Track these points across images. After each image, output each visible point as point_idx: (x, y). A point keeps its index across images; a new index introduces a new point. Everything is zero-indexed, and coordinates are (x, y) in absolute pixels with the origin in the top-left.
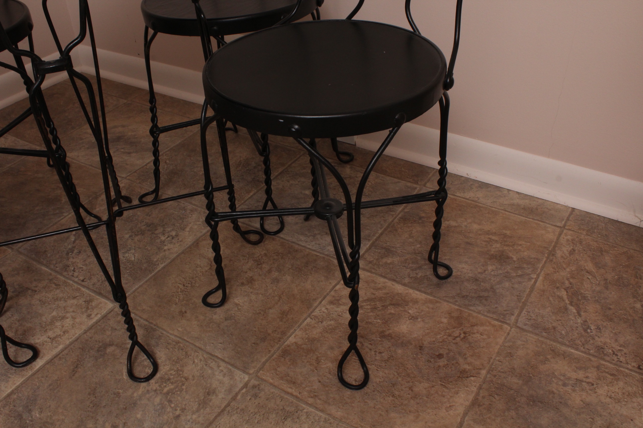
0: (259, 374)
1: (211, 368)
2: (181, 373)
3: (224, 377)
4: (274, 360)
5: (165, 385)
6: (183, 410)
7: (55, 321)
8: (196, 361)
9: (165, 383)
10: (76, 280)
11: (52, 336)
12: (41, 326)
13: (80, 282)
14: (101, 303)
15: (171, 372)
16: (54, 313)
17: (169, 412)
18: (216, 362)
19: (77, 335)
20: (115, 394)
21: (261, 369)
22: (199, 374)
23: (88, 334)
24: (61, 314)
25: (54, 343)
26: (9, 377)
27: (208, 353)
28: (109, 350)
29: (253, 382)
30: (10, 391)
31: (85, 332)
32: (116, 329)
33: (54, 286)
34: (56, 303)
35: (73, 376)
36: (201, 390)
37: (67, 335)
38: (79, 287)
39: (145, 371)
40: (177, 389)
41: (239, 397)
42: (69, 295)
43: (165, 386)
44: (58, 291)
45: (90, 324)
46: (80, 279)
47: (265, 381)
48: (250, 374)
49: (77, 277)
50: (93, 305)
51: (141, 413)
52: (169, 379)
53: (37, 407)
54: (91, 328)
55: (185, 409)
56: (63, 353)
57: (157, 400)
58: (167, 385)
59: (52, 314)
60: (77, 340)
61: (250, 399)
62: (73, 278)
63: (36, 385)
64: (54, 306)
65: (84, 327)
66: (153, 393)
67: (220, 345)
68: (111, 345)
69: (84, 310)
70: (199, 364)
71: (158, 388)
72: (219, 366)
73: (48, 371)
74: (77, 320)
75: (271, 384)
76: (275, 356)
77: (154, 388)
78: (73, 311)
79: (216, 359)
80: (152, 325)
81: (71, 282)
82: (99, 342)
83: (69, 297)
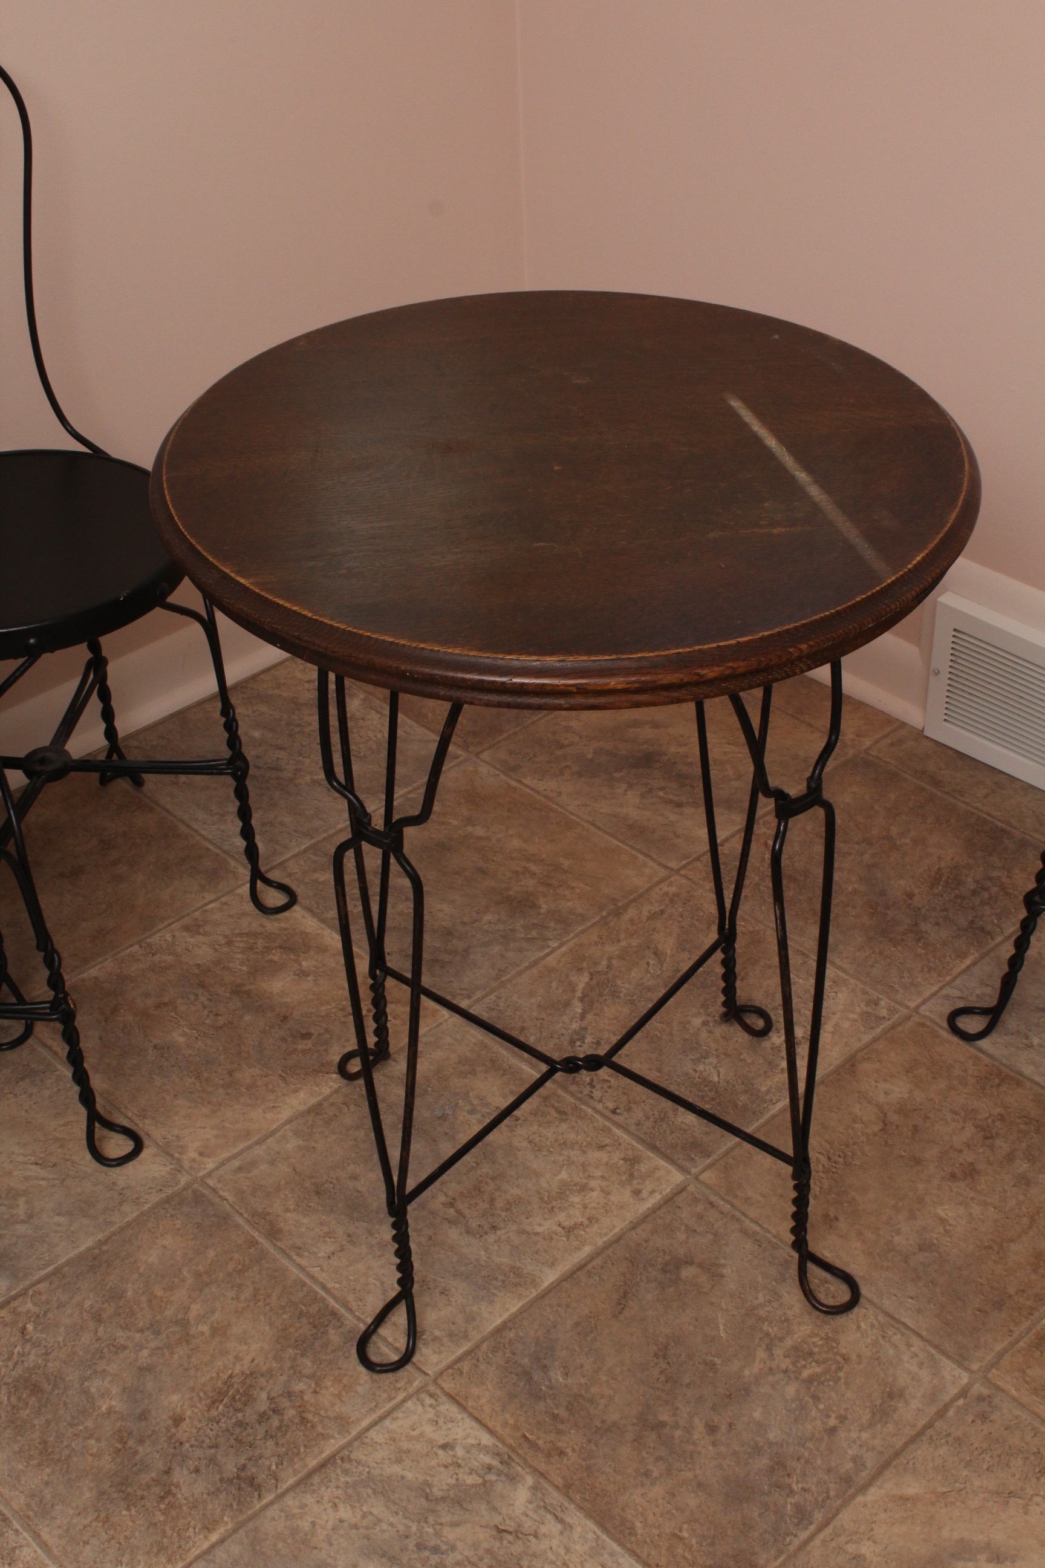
0: (990, 1375)
1: (895, 1346)
2: (834, 1345)
3: (920, 1368)
4: (1019, 1351)
5: (803, 1363)
6: (842, 1419)
7: (568, 1192)
8: (863, 1325)
9: (804, 1360)
10: (600, 1106)
11: (566, 1224)
12: (541, 1199)
13: (608, 1113)
14: (656, 1168)
15: (815, 1340)
16: (564, 1175)
17: (815, 1418)
18: (903, 1334)
19: (616, 1230)
20: (706, 1364)
21: (994, 1364)
22: (869, 1354)
23: (639, 1231)
24: (577, 1179)
25: (572, 1238)
26: (494, 1294)
27: (886, 1314)
28: (687, 1272)
29: (978, 1389)
30: (499, 1321)
31: (634, 1226)
32: (695, 1231)
33: (553, 1112)
34: (565, 1152)
35: (620, 1313)
36: (876, 1387)
37: (596, 1226)
38: (607, 1124)
39: (761, 1328)
40: (828, 1377)
41: (951, 1413)
42: (588, 1139)
43: (805, 1366)
44: (564, 1126)
45: (641, 1211)
46: (607, 1108)
47: (1003, 1390)
48: (972, 1372)
49: (600, 1101)
50: (643, 1170)
51: (760, 1410)
52: (811, 1354)
53: (557, 1363)
54: (644, 1219)
55: (846, 1418)
56: (594, 1263)
57: (791, 1390)
58: (808, 1366)
59: (560, 1177)
60: (618, 1239)
61: (973, 1421)
62: (591, 1101)
63: (549, 1319)
64: (561, 1158)
65: (630, 1216)
66: (781, 1375)
67: (910, 1300)
68: (689, 1262)
69: (624, 1178)
70: (870, 1333)
71: (790, 1366)
72: (909, 1345)
73: (569, 1296)
74: (613, 1198)
75: (1015, 1399)
76: (1021, 1344)
77: (783, 1366)
78: (603, 1177)
79: (903, 1330)
80: (768, 1235)
81: (589, 1111)
82: (664, 1251)
83: (589, 1144)
